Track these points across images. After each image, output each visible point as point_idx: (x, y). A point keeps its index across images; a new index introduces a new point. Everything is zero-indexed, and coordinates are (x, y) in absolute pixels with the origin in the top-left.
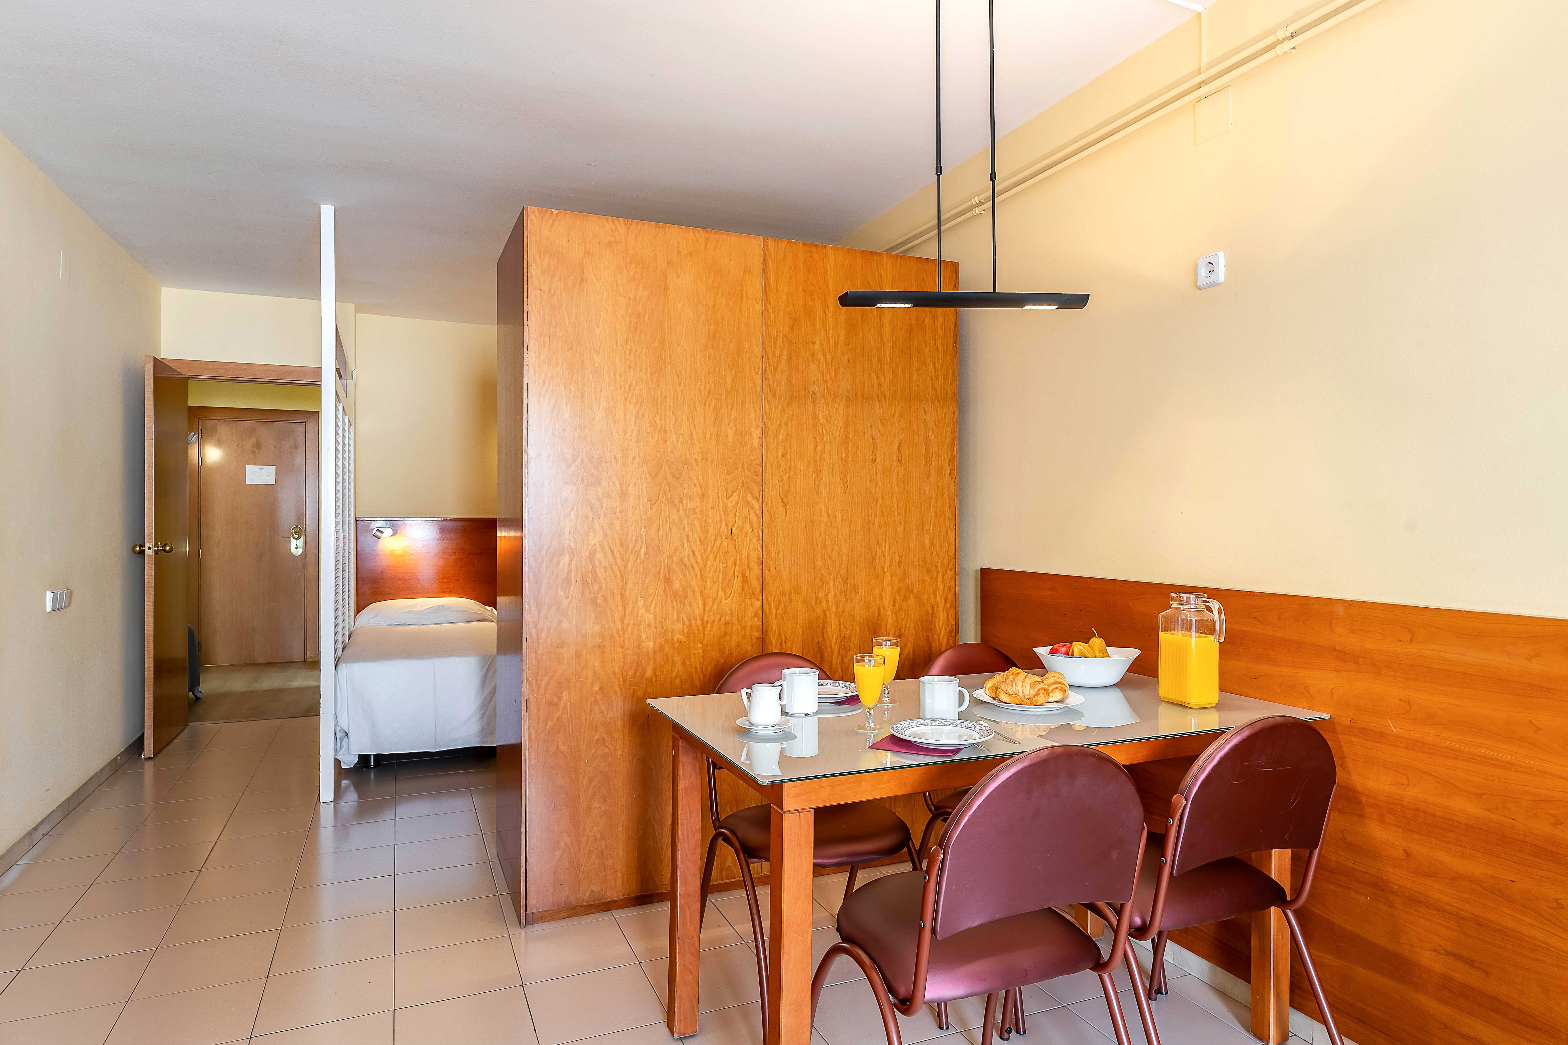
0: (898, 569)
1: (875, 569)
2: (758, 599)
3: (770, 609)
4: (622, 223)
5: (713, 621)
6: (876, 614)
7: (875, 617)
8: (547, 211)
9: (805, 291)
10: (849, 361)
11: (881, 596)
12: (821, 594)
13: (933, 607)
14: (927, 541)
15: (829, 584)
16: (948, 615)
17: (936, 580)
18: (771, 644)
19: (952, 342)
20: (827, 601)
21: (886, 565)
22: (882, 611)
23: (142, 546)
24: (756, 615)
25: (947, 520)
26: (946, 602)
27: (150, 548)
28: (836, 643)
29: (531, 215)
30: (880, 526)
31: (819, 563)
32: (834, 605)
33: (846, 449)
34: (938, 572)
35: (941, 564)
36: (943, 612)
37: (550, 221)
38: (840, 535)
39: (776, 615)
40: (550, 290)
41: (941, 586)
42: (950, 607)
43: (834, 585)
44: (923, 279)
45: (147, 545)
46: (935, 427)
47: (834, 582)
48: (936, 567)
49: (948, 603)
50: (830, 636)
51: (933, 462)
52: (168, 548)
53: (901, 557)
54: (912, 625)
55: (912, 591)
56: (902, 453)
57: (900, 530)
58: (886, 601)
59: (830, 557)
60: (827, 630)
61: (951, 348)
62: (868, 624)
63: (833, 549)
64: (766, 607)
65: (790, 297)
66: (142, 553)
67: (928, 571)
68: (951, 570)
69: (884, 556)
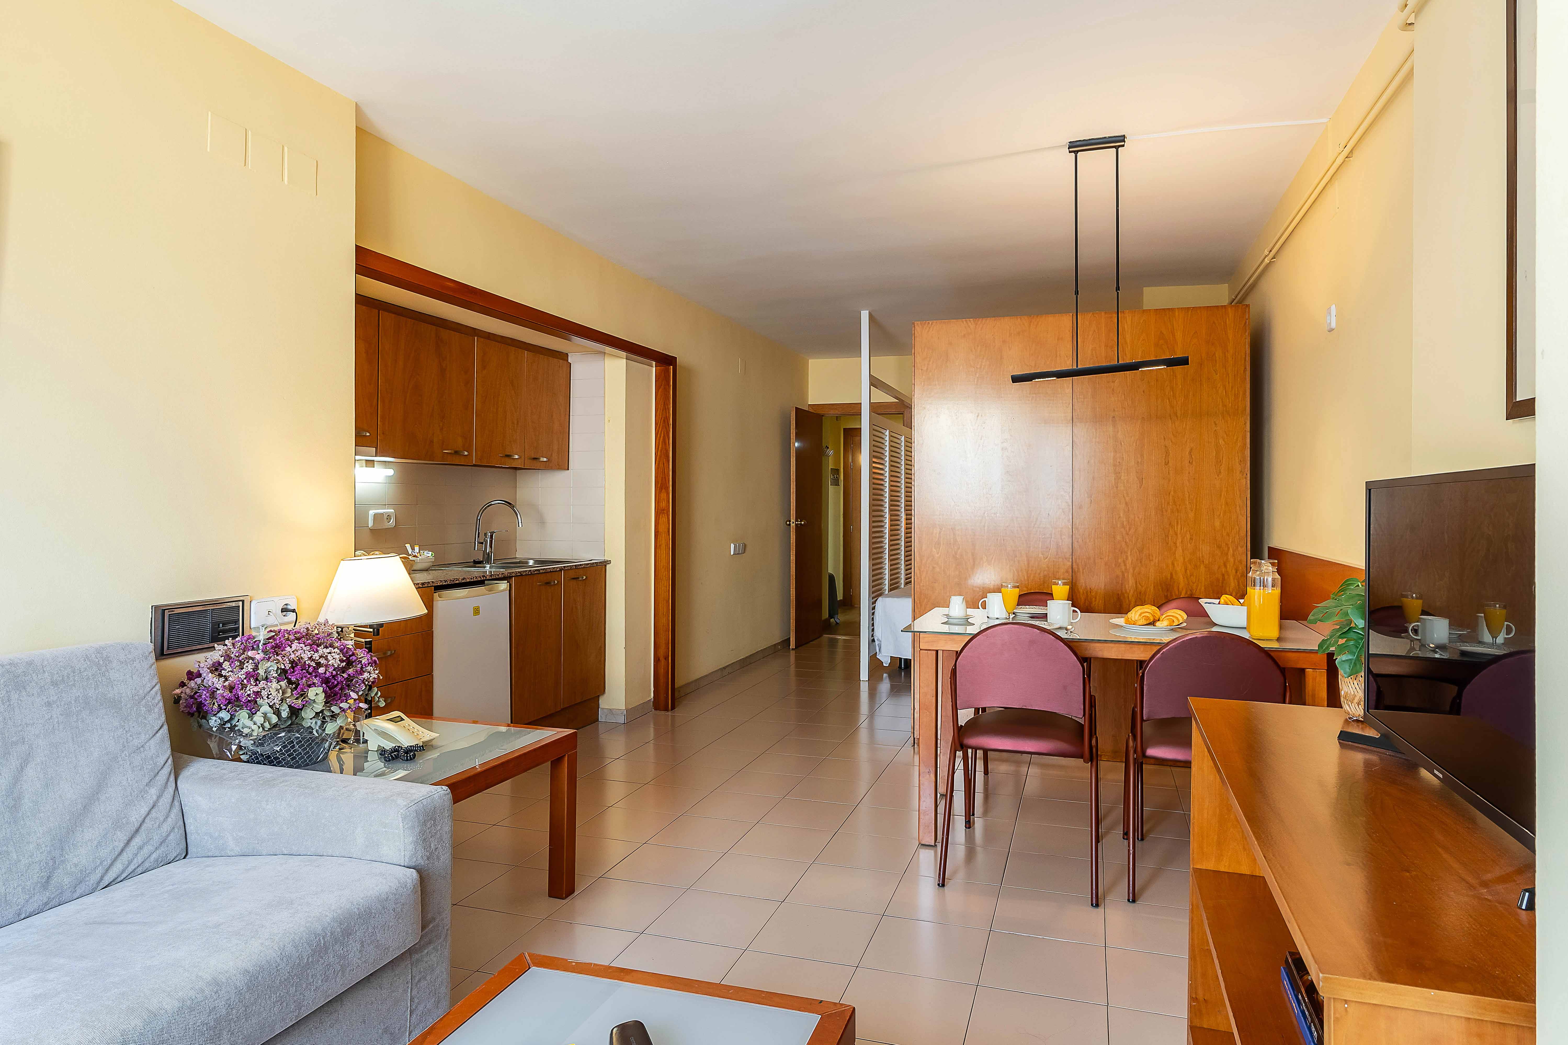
0: (1189, 545)
1: (1167, 544)
2: (1069, 561)
3: (1078, 569)
4: (972, 322)
5: (1035, 573)
6: (1169, 578)
7: (1167, 579)
8: (925, 323)
9: (1106, 346)
10: (1144, 392)
11: (1173, 564)
12: (1120, 561)
13: (1223, 575)
14: (1217, 524)
15: (1127, 553)
16: (1238, 582)
17: (1227, 554)
18: (1079, 592)
19: (1243, 368)
20: (1125, 565)
21: (1178, 541)
22: (1174, 576)
23: (790, 521)
24: (1067, 572)
25: (1238, 508)
26: (1236, 572)
27: (793, 523)
28: (1133, 596)
29: (916, 327)
30: (1172, 512)
31: (1119, 538)
32: (1131, 569)
33: (1142, 455)
34: (1229, 549)
35: (1232, 542)
36: (1234, 581)
37: (928, 329)
38: (1136, 518)
39: (1083, 572)
40: (927, 369)
41: (1232, 560)
42: (1241, 576)
43: (1131, 554)
44: (1214, 322)
45: (792, 521)
46: (1225, 435)
47: (1131, 552)
48: (1227, 544)
49: (1238, 573)
50: (1128, 591)
51: (1224, 462)
52: (803, 523)
53: (1191, 535)
54: (1203, 588)
55: (1203, 562)
56: (1193, 457)
57: (1191, 515)
58: (1179, 568)
59: (1128, 534)
60: (1125, 587)
61: (1242, 372)
62: (1161, 584)
63: (1130, 529)
64: (1075, 566)
65: (1094, 352)
66: (790, 525)
67: (1219, 547)
68: (1242, 547)
69: (1176, 534)
